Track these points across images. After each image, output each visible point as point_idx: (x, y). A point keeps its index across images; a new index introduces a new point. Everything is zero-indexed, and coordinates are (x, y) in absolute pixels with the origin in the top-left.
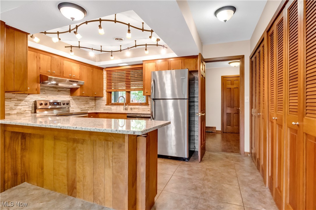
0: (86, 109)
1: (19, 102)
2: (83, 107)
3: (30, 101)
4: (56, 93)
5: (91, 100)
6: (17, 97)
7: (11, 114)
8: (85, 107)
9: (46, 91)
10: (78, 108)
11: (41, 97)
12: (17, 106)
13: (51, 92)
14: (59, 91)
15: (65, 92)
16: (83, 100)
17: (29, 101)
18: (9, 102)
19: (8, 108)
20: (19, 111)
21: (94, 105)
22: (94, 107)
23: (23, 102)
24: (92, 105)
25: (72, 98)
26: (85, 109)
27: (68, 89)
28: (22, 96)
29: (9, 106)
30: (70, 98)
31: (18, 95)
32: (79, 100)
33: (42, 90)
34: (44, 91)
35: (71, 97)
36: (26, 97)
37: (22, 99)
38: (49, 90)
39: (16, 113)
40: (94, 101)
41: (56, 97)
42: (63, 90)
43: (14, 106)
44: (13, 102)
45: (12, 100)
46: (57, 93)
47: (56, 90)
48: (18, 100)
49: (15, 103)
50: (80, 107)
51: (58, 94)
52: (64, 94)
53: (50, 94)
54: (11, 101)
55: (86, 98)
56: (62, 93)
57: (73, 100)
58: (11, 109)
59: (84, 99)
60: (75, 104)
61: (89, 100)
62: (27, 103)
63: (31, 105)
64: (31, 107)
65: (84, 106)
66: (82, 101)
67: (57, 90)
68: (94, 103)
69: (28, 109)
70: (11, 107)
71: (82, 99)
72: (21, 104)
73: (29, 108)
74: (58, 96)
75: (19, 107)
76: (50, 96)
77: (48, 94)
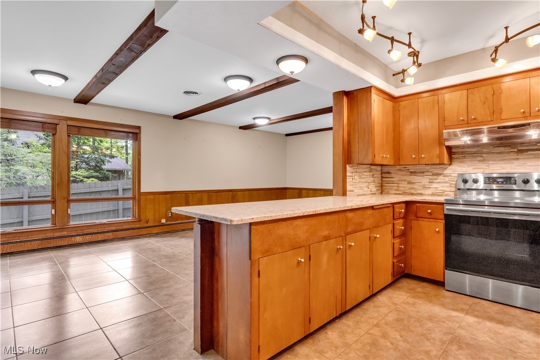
1: (435, 177)
3: (452, 175)
6: (432, 170)
9: (484, 155)
11: (472, 167)
12: (432, 183)
13: (499, 155)
14: (520, 152)
17: (450, 176)
18: (420, 178)
19: (420, 186)
20: (434, 191)
23: (441, 177)
28: (439, 168)
29: (421, 183)
31: (434, 167)
33: (476, 155)
34: (480, 156)
36: (446, 169)
37: (440, 172)
39: (431, 193)
41: (513, 166)
42: (535, 147)
43: (428, 184)
44: (427, 178)
45: (425, 174)
46: (513, 156)
47: (512, 150)
48: (434, 175)
49: (430, 179)
51: (518, 159)
53: (494, 160)
54: (423, 176)
56: (532, 156)
58: (424, 187)
62: (447, 179)
63: (454, 183)
64: (454, 185)
67: (516, 150)
69: (448, 189)
70: (424, 185)
72: (437, 181)
73: (451, 187)
74: (516, 163)
75: (434, 185)
76: (495, 166)
77: (489, 161)
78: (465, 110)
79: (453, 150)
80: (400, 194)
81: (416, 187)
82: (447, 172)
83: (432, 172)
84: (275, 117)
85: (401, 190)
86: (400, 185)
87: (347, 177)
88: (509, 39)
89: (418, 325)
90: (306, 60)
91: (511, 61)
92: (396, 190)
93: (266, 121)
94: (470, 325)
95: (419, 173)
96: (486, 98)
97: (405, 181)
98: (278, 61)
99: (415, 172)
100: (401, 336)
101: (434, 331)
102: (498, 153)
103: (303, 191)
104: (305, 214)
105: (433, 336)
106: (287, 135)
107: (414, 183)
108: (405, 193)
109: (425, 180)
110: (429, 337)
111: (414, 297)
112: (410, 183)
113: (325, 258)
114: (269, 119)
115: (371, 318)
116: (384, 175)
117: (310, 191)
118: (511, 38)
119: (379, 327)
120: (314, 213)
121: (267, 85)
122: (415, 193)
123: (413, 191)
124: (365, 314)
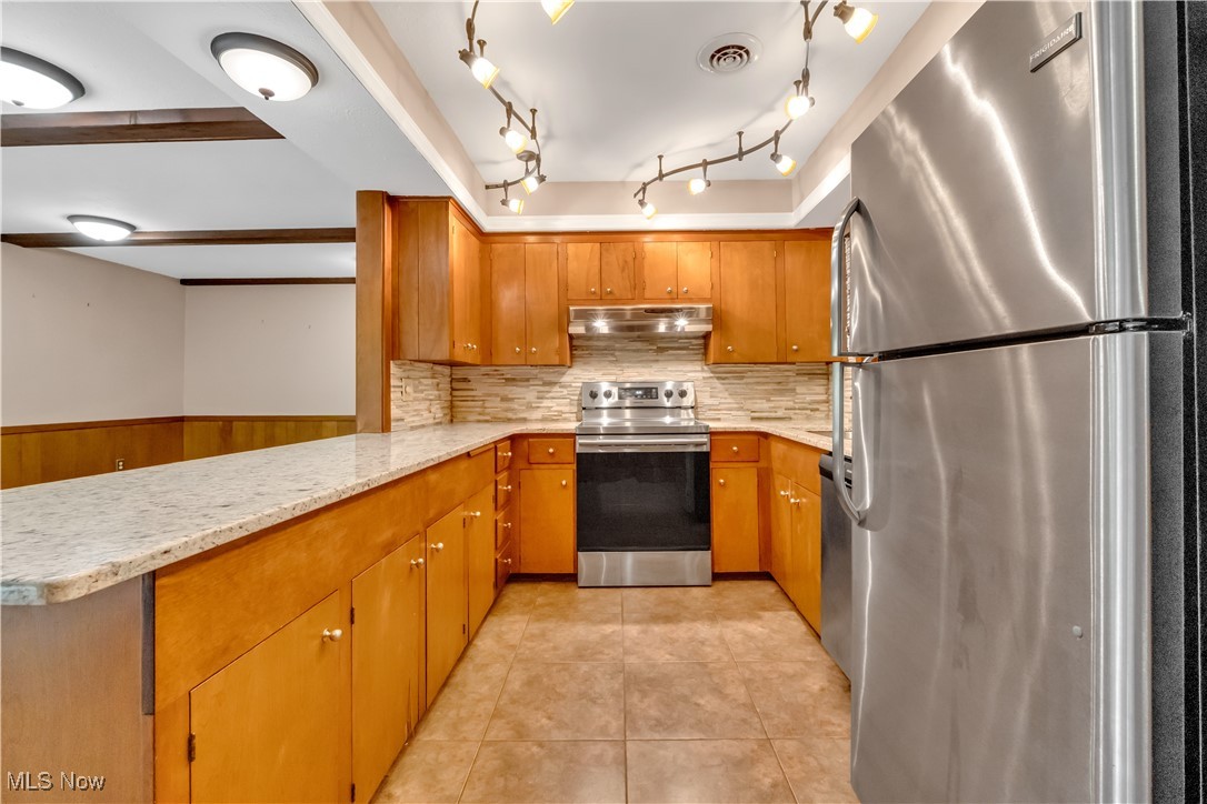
0: (780, 414)
1: (547, 388)
2: (765, 405)
3: (573, 385)
4: (652, 358)
5: (806, 378)
6: (543, 375)
7: (531, 421)
8: (772, 405)
9: (617, 353)
10: (741, 409)
12: (542, 398)
13: (635, 354)
14: (661, 350)
15: (685, 352)
16: (768, 380)
17: (570, 386)
18: (524, 389)
19: (522, 406)
20: (546, 413)
21: (824, 397)
22: (823, 407)
23: (556, 388)
24: (808, 398)
25: (712, 372)
26: (773, 415)
27: (694, 342)
28: (554, 372)
29: (524, 398)
30: (703, 371)
31: (545, 370)
32: (742, 378)
33: (608, 352)
35: (706, 368)
36: (564, 374)
37: (554, 380)
38: (628, 350)
39: (540, 417)
40: (824, 382)
41: (652, 371)
42: (676, 345)
43: (535, 400)
44: (534, 390)
45: (531, 383)
46: (652, 356)
47: (650, 347)
48: (546, 384)
49: (539, 392)
50: (749, 404)
51: (657, 361)
52: (678, 359)
53: (630, 362)
54: (528, 386)
55: (779, 370)
56: (672, 358)
57: (718, 378)
58: (530, 407)
59: (768, 374)
60: (726, 394)
61: (792, 379)
62: (565, 392)
63: (576, 398)
64: (575, 403)
65: (769, 400)
66: (758, 383)
67: (654, 347)
68: (821, 389)
70: (528, 403)
71: (756, 374)
72: (551, 395)
73: (571, 405)
74: (656, 366)
75: (546, 403)
76: (630, 370)
77: (623, 362)
78: (597, 277)
79: (575, 343)
80: (487, 421)
81: (516, 406)
82: (566, 379)
83: (541, 379)
84: (149, 226)
85: (488, 414)
86: (487, 405)
87: (392, 389)
88: (664, 176)
89: (567, 678)
90: (314, 74)
91: (659, 211)
92: (480, 414)
93: (124, 234)
94: (637, 641)
95: (521, 380)
96: (626, 262)
97: (497, 395)
98: (220, 44)
99: (514, 379)
100: (550, 718)
101: (596, 678)
102: (634, 351)
103: (234, 423)
104: (344, 497)
105: (597, 689)
106: (184, 282)
107: (512, 399)
108: (496, 420)
109: (529, 394)
110: (593, 695)
111: (538, 620)
112: (505, 399)
113: (385, 601)
114: (132, 227)
115: (479, 701)
116: (456, 385)
117: (256, 424)
118: (667, 175)
119: (502, 717)
120: (366, 488)
121: (142, 121)
122: (514, 417)
123: (510, 415)
124: (465, 696)
